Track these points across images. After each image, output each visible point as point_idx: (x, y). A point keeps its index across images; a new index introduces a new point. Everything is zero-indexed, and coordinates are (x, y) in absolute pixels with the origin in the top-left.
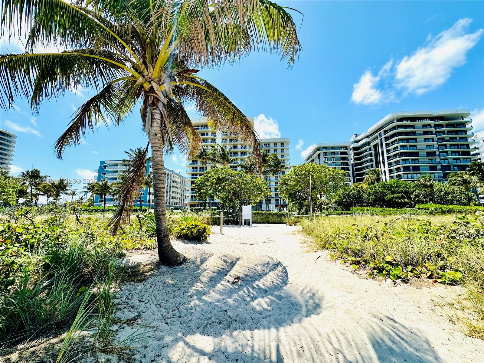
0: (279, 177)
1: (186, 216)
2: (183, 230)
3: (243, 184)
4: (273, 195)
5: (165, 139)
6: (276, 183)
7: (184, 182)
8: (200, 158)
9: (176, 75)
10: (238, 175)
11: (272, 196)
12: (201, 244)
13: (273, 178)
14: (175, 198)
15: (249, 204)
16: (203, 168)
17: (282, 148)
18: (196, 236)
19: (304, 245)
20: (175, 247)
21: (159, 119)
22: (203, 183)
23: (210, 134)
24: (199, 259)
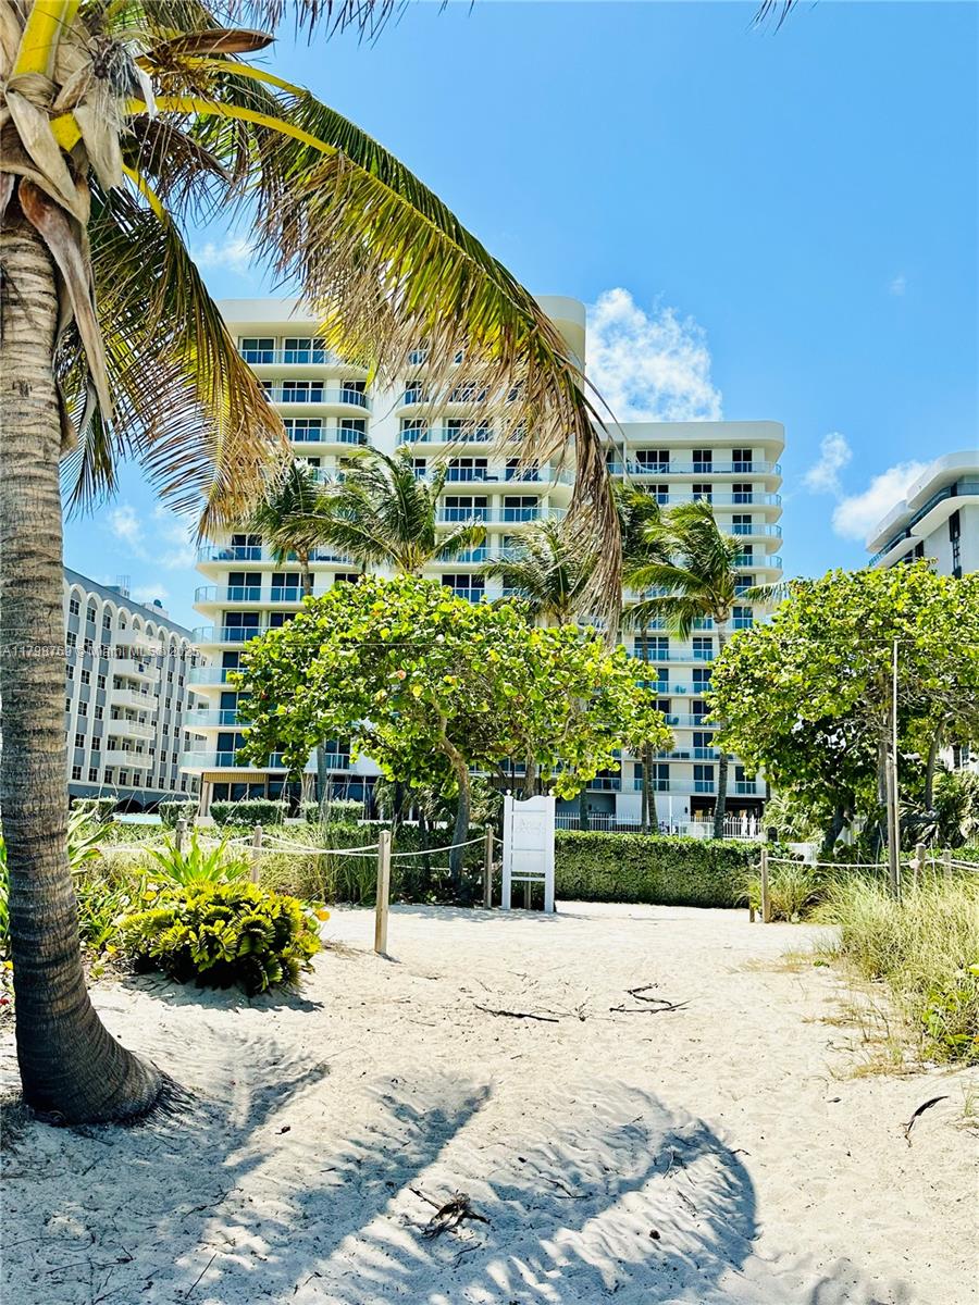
0: (716, 642)
1: (187, 849)
2: (163, 924)
3: (511, 679)
4: (684, 743)
5: (74, 416)
6: (700, 675)
7: (181, 660)
8: (277, 523)
9: (141, 60)
10: (482, 622)
11: (678, 748)
12: (262, 1007)
13: (681, 648)
14: (127, 744)
15: (542, 788)
16: (293, 578)
17: (742, 476)
18: (237, 960)
19: (848, 1032)
20: (111, 1023)
21: (43, 306)
22: (287, 669)
23: (333, 389)
24: (245, 1091)
